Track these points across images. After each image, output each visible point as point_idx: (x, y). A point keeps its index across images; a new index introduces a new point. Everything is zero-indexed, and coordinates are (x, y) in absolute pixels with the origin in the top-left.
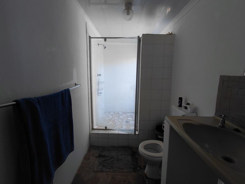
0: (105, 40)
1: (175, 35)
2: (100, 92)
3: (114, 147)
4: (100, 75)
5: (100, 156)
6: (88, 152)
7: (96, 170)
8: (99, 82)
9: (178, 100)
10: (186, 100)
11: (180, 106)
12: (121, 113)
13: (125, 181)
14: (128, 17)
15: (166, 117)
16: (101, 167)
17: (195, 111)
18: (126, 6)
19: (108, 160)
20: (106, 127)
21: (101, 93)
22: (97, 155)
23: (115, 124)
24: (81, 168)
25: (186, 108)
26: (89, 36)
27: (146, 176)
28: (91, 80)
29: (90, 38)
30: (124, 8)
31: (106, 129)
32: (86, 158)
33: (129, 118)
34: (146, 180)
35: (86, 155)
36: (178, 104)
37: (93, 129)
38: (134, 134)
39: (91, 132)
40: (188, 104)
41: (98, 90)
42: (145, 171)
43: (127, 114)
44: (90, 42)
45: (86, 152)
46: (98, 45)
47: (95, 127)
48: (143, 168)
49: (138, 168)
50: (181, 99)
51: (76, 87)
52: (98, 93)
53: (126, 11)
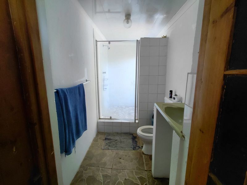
0: (109, 43)
1: (168, 38)
2: (105, 87)
3: (117, 133)
4: (105, 73)
5: (106, 139)
6: (96, 136)
7: (103, 148)
8: (104, 79)
9: (169, 93)
10: (175, 93)
11: (171, 97)
12: (124, 107)
13: (126, 156)
14: (128, 25)
15: (155, 103)
16: (107, 146)
17: (180, 100)
18: (126, 17)
19: (113, 142)
20: (111, 117)
21: (106, 89)
22: (104, 138)
23: (119, 115)
24: (92, 147)
25: (174, 98)
26: (96, 40)
27: (143, 153)
28: (97, 77)
29: (96, 41)
30: (124, 18)
31: (111, 118)
32: (95, 140)
33: (131, 111)
34: (143, 155)
35: (95, 138)
36: (169, 96)
37: (100, 119)
38: (134, 122)
39: (98, 121)
40: (176, 95)
41: (104, 86)
42: (143, 150)
43: (130, 108)
44: (96, 45)
45: (95, 137)
46: (103, 46)
47: (101, 117)
48: (141, 148)
49: (137, 148)
50: (171, 92)
51: (87, 82)
52: (104, 89)
53: (126, 20)
